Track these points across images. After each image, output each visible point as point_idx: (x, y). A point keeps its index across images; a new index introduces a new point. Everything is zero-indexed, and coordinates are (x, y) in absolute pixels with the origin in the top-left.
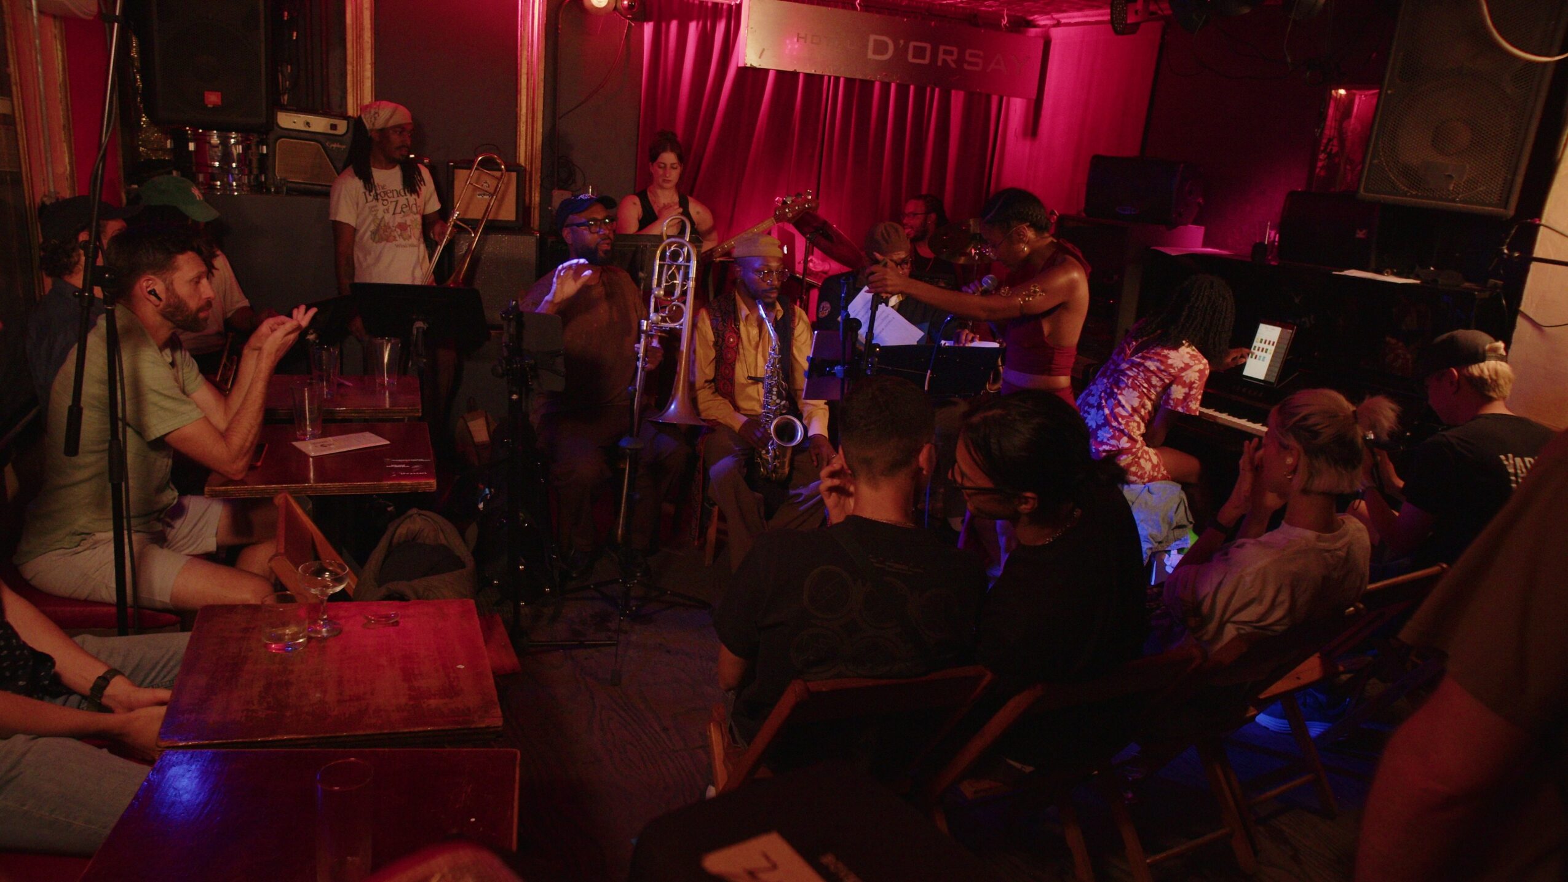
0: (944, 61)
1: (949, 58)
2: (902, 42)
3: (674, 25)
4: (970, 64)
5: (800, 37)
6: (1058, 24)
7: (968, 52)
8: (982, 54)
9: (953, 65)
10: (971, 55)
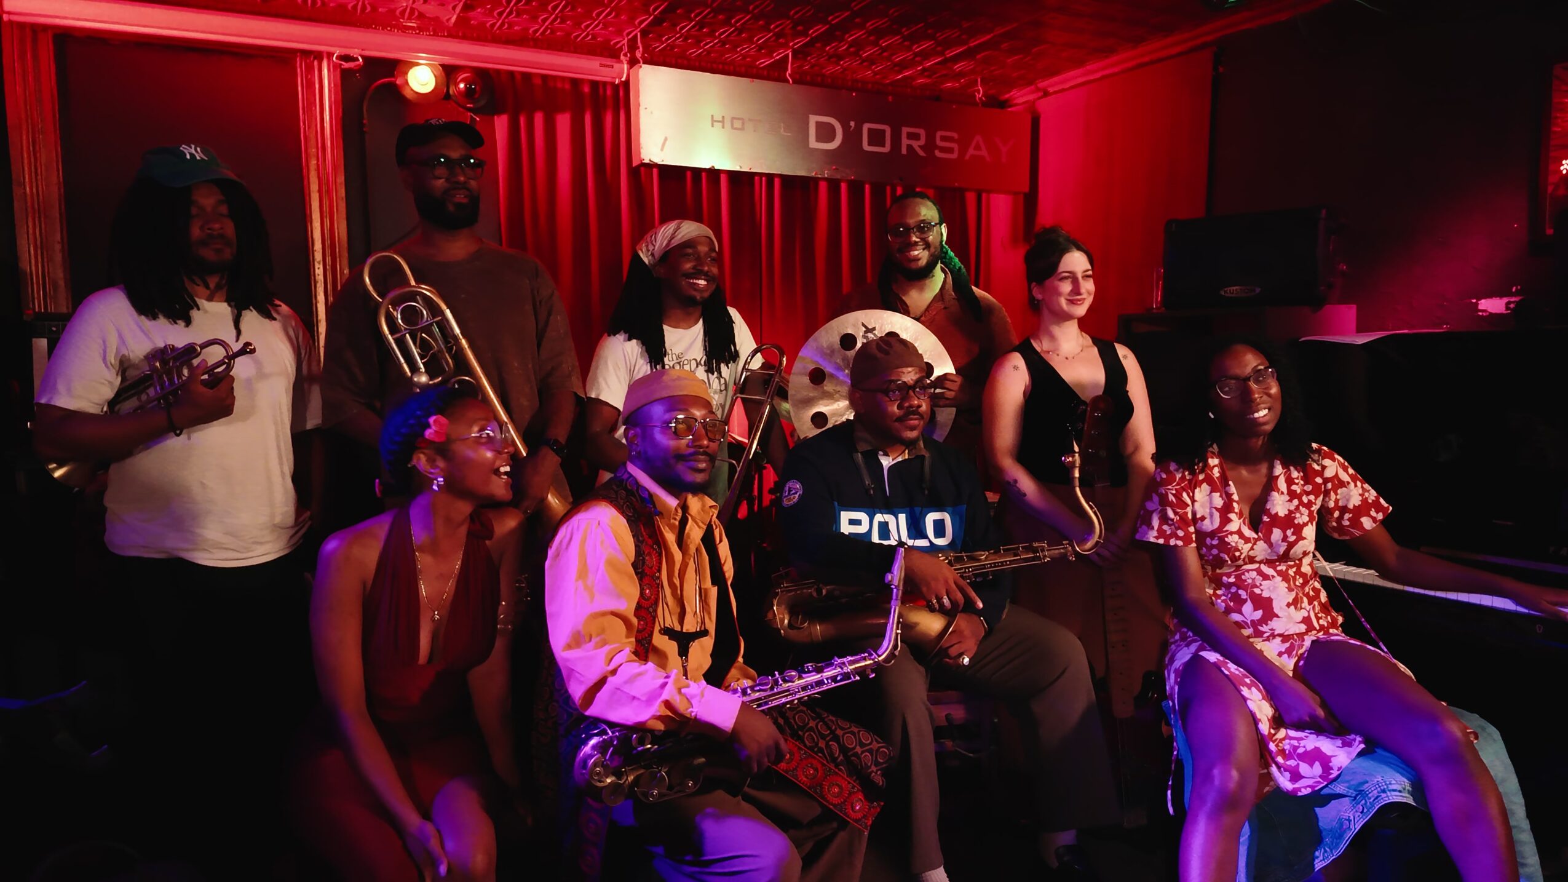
0: (909, 147)
1: (915, 144)
2: (852, 124)
3: (539, 119)
4: (943, 150)
5: (716, 121)
6: (1046, 94)
7: (939, 134)
8: (955, 135)
9: (922, 153)
10: (943, 139)
